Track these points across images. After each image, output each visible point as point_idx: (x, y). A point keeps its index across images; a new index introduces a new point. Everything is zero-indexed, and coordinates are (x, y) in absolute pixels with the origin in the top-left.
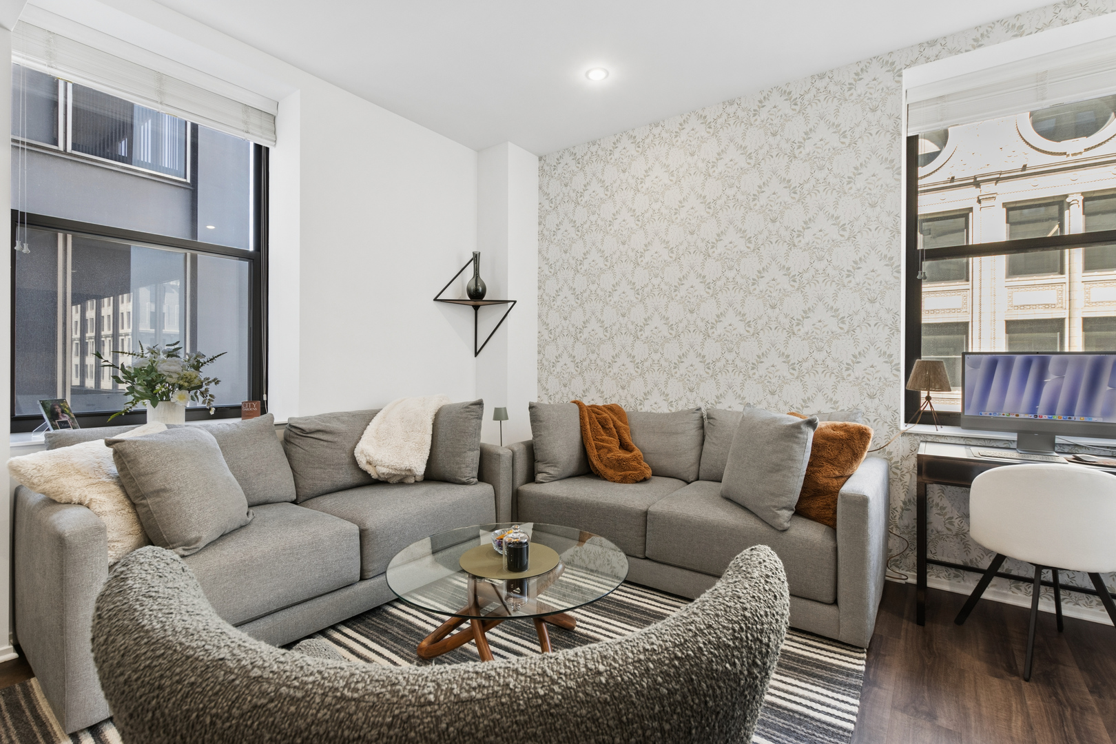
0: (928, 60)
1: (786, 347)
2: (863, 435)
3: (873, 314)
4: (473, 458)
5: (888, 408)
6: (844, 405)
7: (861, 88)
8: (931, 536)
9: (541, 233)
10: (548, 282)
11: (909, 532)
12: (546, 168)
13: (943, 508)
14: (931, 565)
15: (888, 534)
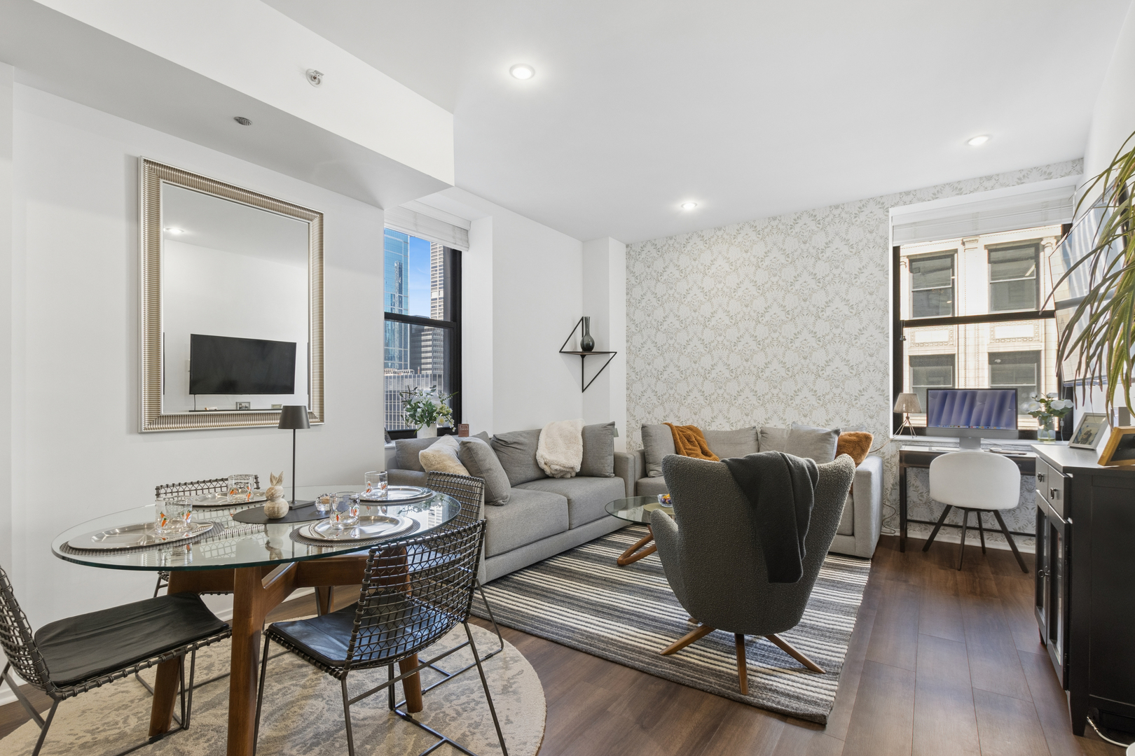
0: (905, 203)
1: (814, 385)
2: (867, 439)
3: (871, 364)
4: (610, 460)
5: (882, 424)
6: (854, 423)
7: (862, 217)
8: (910, 505)
9: (628, 301)
10: (634, 337)
11: (896, 504)
12: (632, 253)
13: (917, 487)
14: (910, 523)
15: (882, 505)
